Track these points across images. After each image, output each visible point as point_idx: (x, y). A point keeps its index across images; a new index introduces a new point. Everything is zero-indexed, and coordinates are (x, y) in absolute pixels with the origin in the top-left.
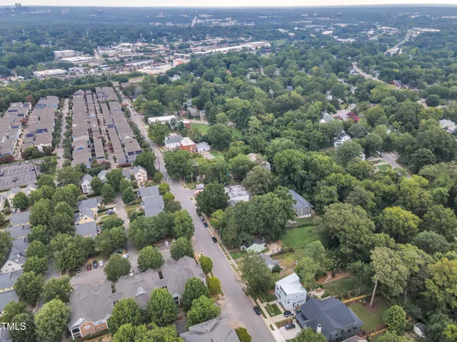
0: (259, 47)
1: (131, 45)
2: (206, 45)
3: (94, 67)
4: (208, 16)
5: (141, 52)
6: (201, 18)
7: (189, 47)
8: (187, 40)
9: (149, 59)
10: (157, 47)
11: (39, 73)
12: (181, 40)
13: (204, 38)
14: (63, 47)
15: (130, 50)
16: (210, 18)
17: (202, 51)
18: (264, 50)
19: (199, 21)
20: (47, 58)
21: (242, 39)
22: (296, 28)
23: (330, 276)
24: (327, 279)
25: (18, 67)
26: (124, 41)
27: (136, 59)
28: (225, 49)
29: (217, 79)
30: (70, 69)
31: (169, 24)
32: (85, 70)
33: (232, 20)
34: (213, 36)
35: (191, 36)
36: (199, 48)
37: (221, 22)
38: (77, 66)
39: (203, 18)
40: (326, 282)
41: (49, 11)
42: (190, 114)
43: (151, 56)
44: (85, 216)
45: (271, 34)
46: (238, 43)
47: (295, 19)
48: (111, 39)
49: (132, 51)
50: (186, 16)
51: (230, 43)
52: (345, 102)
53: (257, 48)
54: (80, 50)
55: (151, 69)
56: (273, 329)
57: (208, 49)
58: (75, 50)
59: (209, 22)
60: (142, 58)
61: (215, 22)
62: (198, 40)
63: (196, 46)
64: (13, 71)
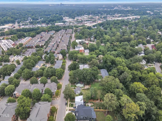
0: (134, 18)
1: (88, 16)
2: (114, 17)
3: (72, 23)
4: (121, 6)
5: (90, 18)
6: (118, 7)
7: (107, 17)
8: (107, 15)
9: (91, 21)
10: (96, 17)
11: (56, 24)
12: (105, 15)
13: (114, 14)
14: (67, 16)
15: (86, 18)
16: (122, 7)
17: (111, 19)
18: (136, 19)
19: (117, 8)
20: (60, 20)
21: (129, 15)
22: (155, 11)
23: (99, 101)
24: (98, 101)
25: (51, 22)
26: (86, 15)
27: (87, 21)
28: (120, 18)
29: (108, 29)
30: (65, 23)
31: (106, 9)
32: (69, 24)
33: (130, 8)
34: (118, 14)
35: (110, 13)
36: (111, 18)
37: (125, 8)
38: (68, 22)
39: (119, 7)
40: (96, 102)
41: (69, 5)
42: (91, 40)
43: (92, 20)
44: (37, 66)
45: (142, 13)
46: (126, 16)
47: (158, 7)
48: (82, 14)
49: (87, 18)
50: (113, 6)
51: (123, 16)
52: (155, 41)
53: (133, 18)
54: (71, 17)
55: (89, 24)
56: (67, 111)
57: (114, 18)
58: (69, 17)
59: (121, 8)
60: (89, 21)
61: (123, 8)
62: (112, 15)
63: (110, 17)
64: (50, 23)
